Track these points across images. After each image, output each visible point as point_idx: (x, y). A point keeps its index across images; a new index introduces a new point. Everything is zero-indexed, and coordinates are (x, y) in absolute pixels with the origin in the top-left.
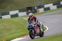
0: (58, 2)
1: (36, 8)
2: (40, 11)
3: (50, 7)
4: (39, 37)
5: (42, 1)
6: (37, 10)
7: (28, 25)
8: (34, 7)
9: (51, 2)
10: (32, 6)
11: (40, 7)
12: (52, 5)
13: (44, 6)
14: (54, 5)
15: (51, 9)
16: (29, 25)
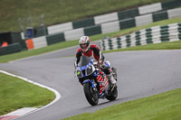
0: (87, 19)
1: (23, 38)
2: (35, 45)
3: (66, 33)
4: (106, 100)
5: (42, 16)
6: (27, 42)
7: (78, 69)
8: (19, 34)
9: (67, 17)
10: (12, 30)
11: (35, 33)
12: (71, 27)
13: (47, 31)
14: (76, 26)
15: (67, 38)
16: (83, 68)
